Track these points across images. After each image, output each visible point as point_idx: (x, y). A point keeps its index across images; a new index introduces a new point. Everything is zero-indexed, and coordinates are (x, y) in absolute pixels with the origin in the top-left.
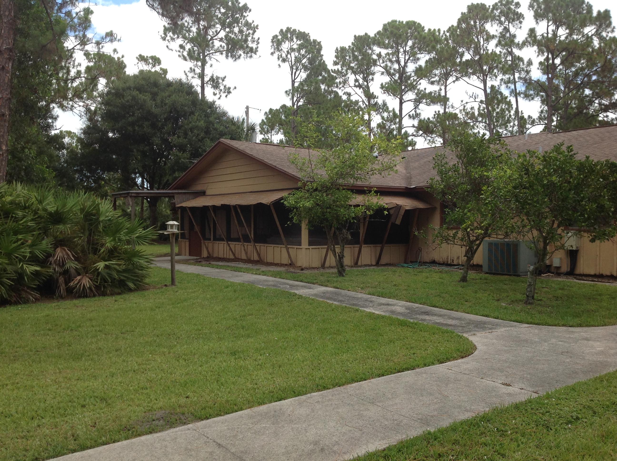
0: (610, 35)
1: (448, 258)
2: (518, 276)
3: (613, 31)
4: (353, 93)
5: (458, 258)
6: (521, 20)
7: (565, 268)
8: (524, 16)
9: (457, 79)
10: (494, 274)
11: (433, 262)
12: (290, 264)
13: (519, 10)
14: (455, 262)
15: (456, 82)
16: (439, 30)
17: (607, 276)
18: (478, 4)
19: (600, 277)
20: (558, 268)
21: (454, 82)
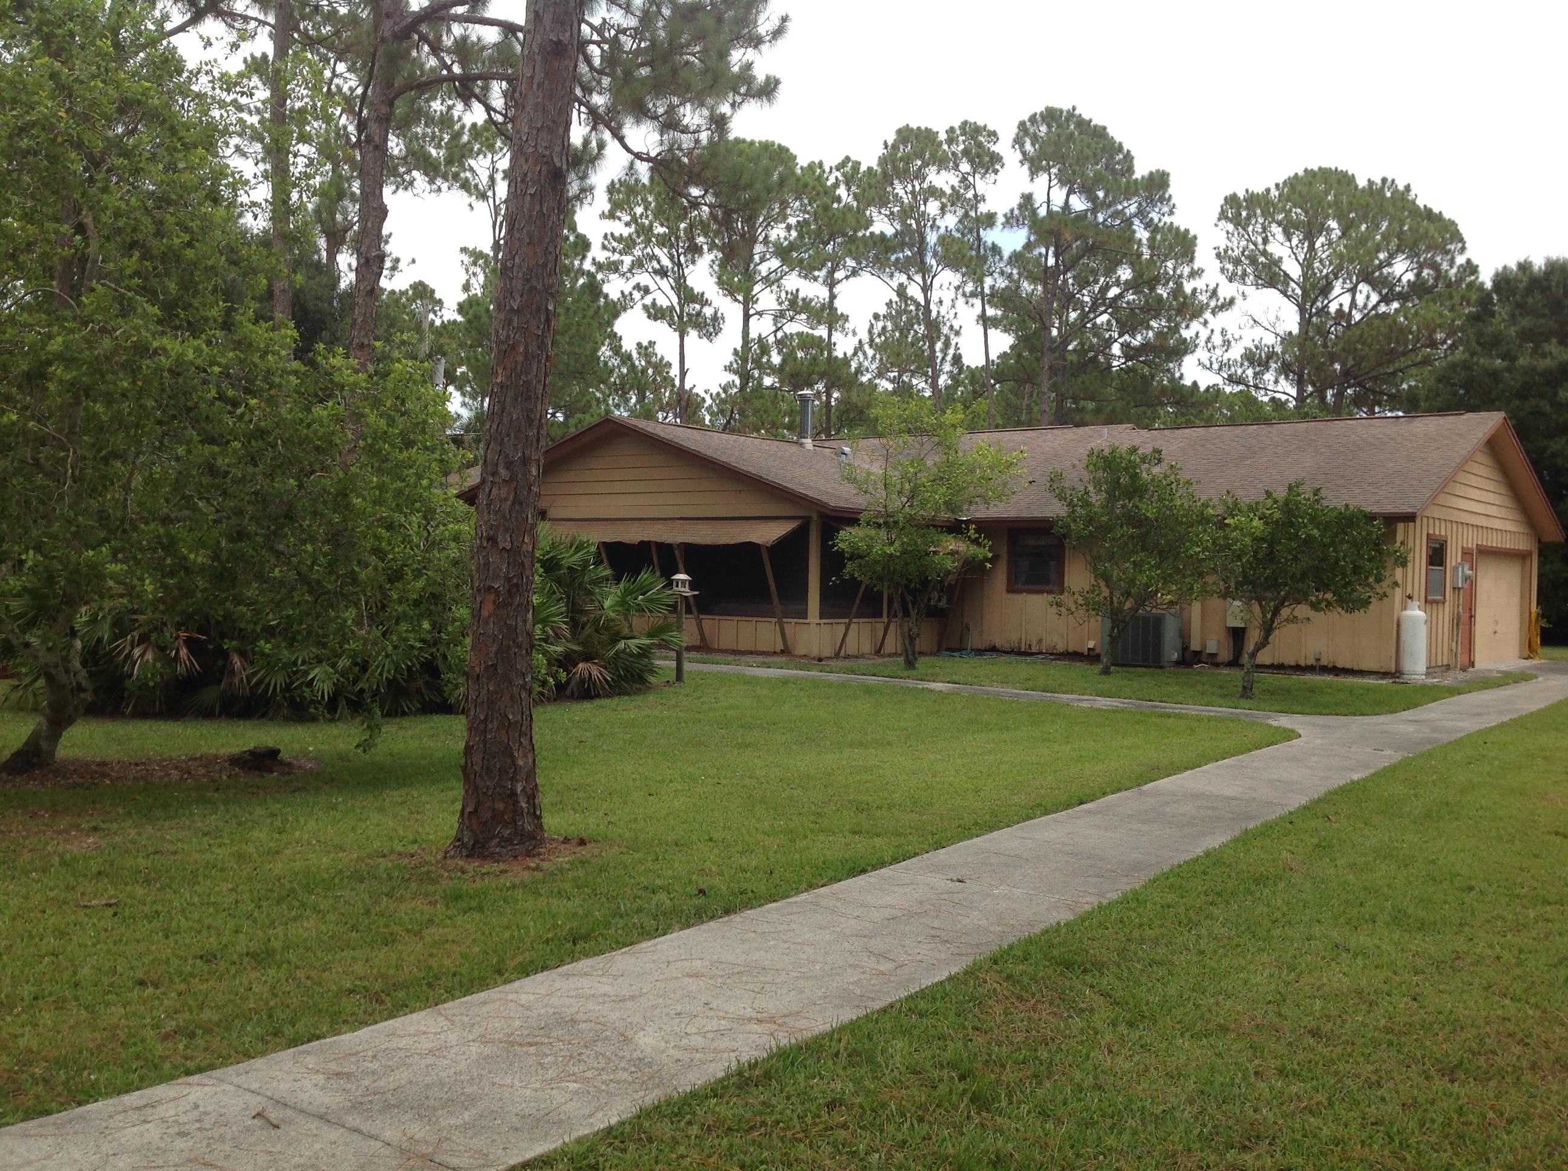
0: (1167, 219)
1: (1020, 642)
2: (1162, 667)
3: (1171, 213)
4: (652, 287)
5: (1040, 641)
6: (998, 167)
7: (1225, 655)
8: (1005, 160)
9: (854, 273)
10: (1122, 665)
11: (993, 649)
12: (782, 652)
13: (994, 148)
14: (1034, 649)
15: (851, 279)
16: (821, 164)
17: (1290, 667)
18: (919, 128)
19: (1298, 668)
20: (1214, 655)
21: (847, 277)
